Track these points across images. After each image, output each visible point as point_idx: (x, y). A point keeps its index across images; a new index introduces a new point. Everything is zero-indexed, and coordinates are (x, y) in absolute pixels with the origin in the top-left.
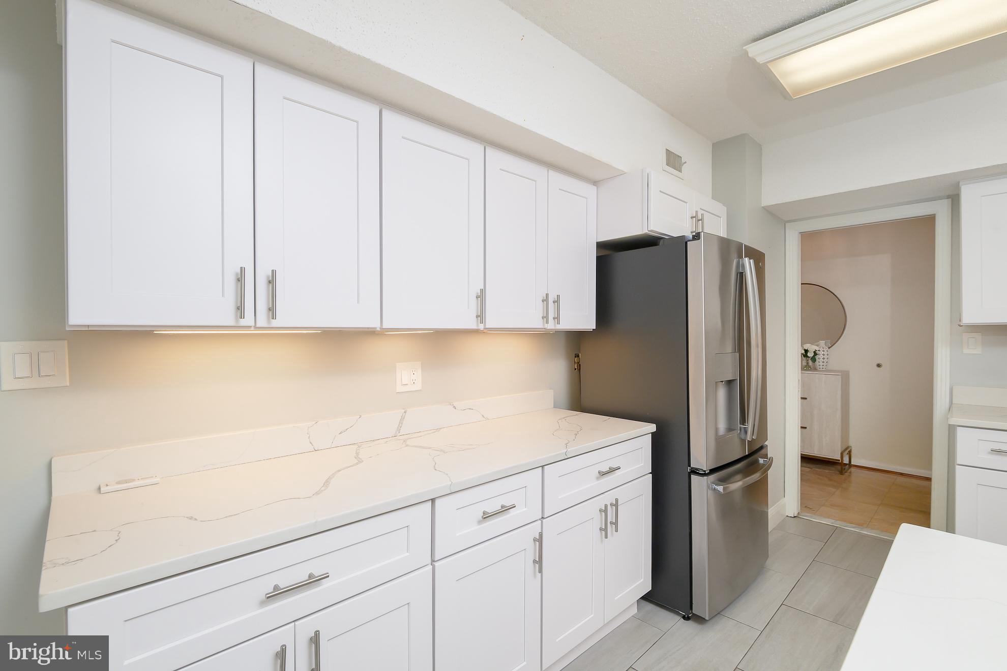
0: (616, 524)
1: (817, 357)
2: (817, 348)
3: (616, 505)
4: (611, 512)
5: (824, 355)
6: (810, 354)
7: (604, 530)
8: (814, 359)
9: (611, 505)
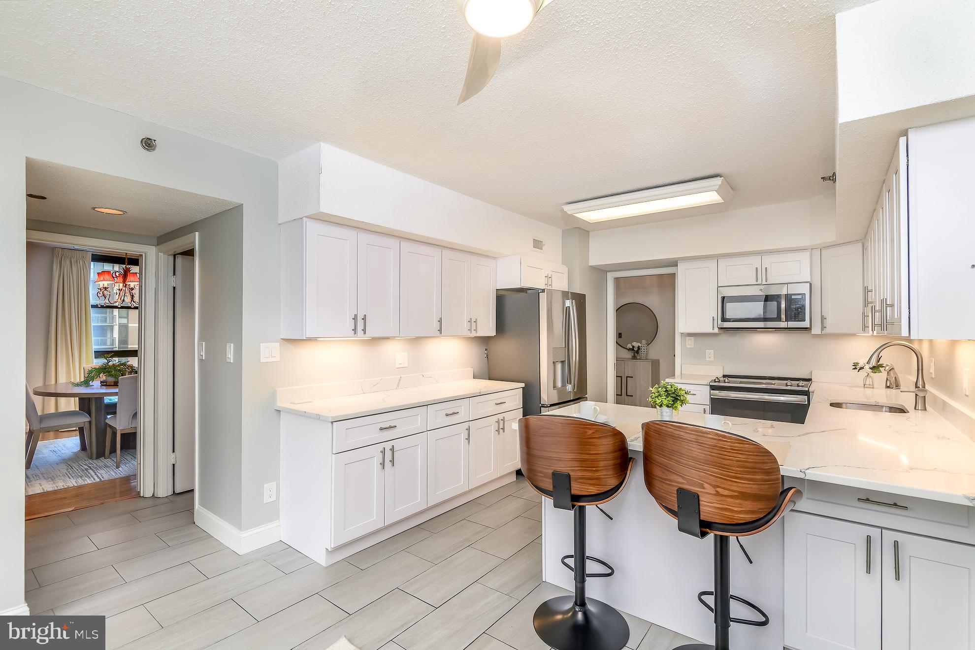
0: (503, 429)
1: (640, 351)
2: (640, 345)
3: (503, 420)
4: (501, 422)
5: (644, 349)
6: (636, 349)
7: (498, 431)
8: (637, 352)
9: (501, 420)
